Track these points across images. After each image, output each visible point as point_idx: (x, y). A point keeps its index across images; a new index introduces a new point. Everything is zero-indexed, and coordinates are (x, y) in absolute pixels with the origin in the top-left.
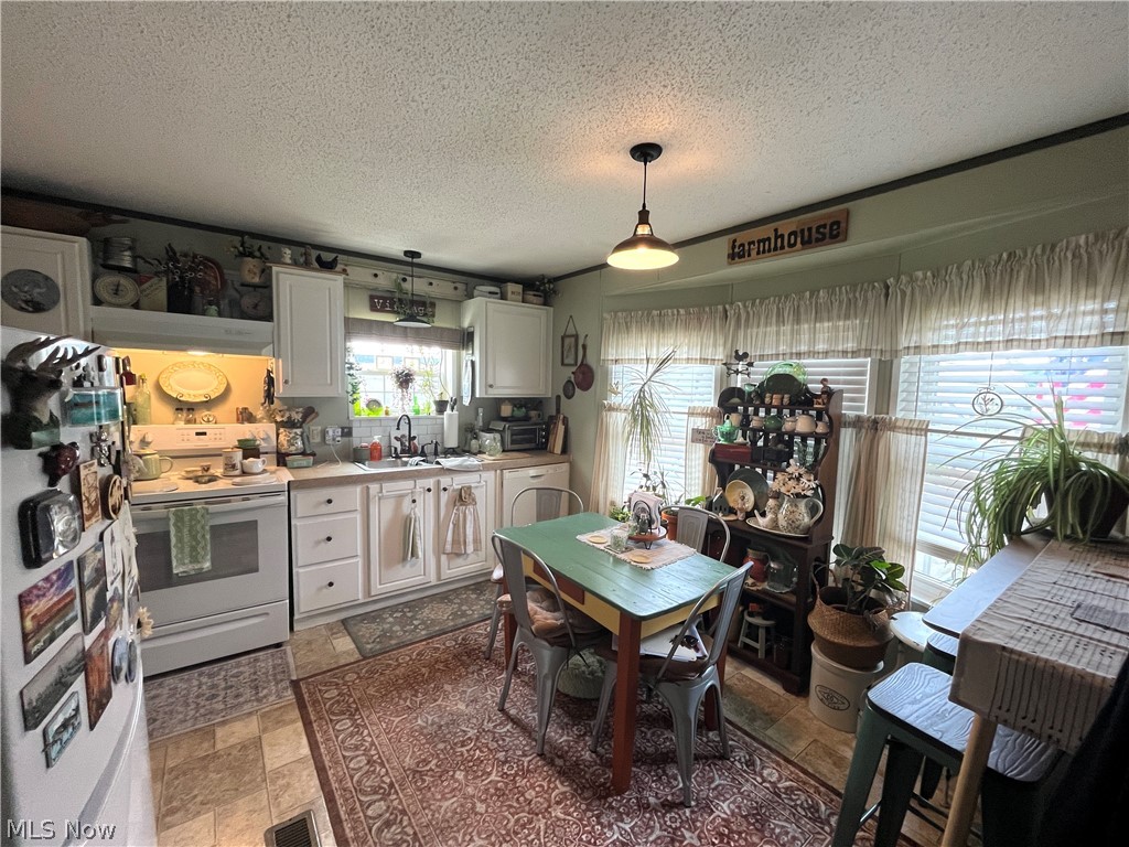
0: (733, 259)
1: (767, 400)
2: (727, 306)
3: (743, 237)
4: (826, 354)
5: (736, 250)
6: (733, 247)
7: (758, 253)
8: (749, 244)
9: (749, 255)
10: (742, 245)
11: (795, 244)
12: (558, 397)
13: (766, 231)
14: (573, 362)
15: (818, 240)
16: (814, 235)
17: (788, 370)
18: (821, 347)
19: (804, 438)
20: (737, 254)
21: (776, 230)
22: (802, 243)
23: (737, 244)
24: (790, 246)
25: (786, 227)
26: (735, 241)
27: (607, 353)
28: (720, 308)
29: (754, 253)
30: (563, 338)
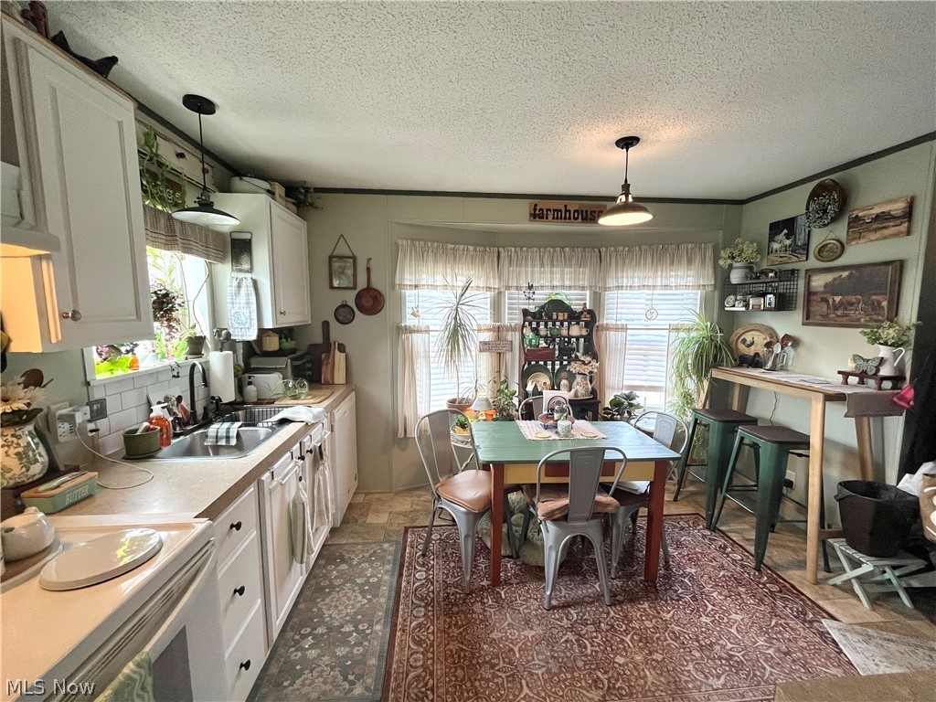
0: (535, 218)
1: (555, 317)
2: (501, 249)
3: (542, 204)
4: (570, 287)
5: (537, 212)
6: (535, 209)
7: (553, 218)
8: (547, 210)
9: (547, 218)
10: (541, 210)
11: (577, 219)
12: (326, 325)
13: (559, 205)
14: (351, 285)
15: (591, 219)
16: (589, 216)
17: (559, 297)
18: (567, 283)
19: (577, 338)
20: (537, 215)
21: (566, 206)
22: (582, 219)
23: (538, 208)
24: (575, 219)
25: (573, 206)
26: (536, 205)
27: (402, 278)
28: (496, 249)
29: (550, 217)
30: (331, 258)
